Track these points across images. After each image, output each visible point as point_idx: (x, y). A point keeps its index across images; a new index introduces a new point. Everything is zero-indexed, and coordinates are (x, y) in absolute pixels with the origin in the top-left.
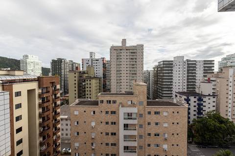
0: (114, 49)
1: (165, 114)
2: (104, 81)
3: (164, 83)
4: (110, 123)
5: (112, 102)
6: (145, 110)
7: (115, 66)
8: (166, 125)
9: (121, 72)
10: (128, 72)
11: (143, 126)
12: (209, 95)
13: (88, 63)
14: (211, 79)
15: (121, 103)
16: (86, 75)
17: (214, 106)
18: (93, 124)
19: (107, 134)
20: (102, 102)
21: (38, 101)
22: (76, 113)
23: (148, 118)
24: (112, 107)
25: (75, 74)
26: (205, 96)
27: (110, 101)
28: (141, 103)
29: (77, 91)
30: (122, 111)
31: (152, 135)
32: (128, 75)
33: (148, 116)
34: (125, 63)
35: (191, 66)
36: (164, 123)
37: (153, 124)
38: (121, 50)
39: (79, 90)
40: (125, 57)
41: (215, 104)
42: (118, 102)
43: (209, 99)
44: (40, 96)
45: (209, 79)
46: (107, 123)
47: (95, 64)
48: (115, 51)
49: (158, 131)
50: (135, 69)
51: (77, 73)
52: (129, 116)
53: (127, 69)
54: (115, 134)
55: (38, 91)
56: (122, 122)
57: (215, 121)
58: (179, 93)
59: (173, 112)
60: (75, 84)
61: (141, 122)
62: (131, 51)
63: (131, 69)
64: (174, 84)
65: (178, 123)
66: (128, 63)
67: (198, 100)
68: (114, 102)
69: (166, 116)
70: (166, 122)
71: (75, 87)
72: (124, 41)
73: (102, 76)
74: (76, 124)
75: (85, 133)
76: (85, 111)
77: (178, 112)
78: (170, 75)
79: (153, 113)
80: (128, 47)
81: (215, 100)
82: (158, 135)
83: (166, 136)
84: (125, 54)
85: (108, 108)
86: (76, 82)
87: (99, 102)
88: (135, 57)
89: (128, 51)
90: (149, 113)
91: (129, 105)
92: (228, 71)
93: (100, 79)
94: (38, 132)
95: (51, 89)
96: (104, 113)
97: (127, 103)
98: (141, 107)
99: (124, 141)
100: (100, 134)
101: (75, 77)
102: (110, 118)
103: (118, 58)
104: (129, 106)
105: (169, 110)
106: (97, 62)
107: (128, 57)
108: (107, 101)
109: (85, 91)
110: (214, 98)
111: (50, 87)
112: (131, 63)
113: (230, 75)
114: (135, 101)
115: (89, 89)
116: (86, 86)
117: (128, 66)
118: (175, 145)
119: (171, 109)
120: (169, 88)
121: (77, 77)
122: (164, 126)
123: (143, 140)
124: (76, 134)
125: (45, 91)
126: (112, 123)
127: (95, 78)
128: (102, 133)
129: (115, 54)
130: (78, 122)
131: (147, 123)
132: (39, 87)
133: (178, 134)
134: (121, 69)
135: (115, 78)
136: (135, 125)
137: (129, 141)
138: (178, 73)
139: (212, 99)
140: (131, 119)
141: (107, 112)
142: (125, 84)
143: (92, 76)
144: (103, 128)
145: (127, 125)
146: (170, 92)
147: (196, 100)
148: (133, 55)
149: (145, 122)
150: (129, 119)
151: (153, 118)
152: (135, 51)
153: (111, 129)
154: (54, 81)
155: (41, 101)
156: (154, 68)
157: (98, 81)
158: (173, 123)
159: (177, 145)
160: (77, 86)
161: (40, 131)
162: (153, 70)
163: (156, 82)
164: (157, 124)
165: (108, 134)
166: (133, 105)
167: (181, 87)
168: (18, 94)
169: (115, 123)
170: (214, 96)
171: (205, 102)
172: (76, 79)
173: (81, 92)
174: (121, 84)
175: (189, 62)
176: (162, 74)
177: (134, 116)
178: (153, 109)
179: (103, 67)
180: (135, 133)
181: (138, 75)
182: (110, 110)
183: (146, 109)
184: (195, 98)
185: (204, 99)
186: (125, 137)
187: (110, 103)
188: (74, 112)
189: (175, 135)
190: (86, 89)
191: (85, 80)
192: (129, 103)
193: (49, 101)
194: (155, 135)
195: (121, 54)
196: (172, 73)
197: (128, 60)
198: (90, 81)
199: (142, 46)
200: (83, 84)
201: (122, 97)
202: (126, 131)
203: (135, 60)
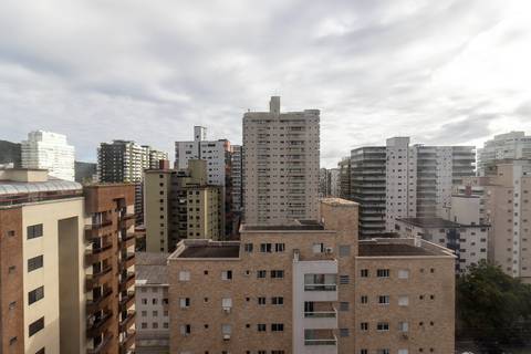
0: (251, 120)
1: (403, 275)
2: (228, 194)
3: (367, 199)
4: (269, 301)
5: (273, 248)
6: (353, 268)
7: (255, 159)
8: (404, 302)
9: (269, 173)
10: (285, 173)
11: (350, 306)
12: (473, 225)
13: (190, 153)
14: (473, 188)
15: (296, 251)
16: (188, 180)
17: (483, 250)
18: (227, 304)
19: (262, 328)
20: (250, 248)
21: (83, 248)
22: (184, 276)
23: (362, 285)
24: (274, 261)
25: (162, 177)
26: (464, 227)
27: (269, 246)
28: (344, 250)
29: (166, 217)
30: (300, 271)
31: (373, 327)
32: (285, 180)
33: (364, 281)
34: (279, 152)
35: (424, 157)
36: (400, 296)
37: (373, 301)
38: (268, 121)
39: (171, 216)
40: (279, 139)
41: (485, 245)
42: (288, 249)
43: (473, 234)
44: (89, 235)
45: (468, 188)
46: (262, 301)
47: (207, 155)
48: (254, 124)
49: (385, 318)
50: (301, 165)
51: (165, 176)
52: (319, 283)
54: (281, 327)
55: (84, 223)
56: (300, 297)
57: (493, 286)
58: (406, 221)
59: (422, 270)
60: (162, 201)
61: (346, 296)
62: (291, 124)
63: (292, 166)
64: (388, 200)
65: (432, 297)
66: (285, 152)
67: (449, 236)
68: (280, 248)
69: (404, 281)
70: (405, 296)
71: (162, 209)
72: (275, 102)
73: (224, 183)
74: (183, 304)
75: (206, 326)
76: (206, 273)
77: (432, 271)
78: (380, 178)
79: (373, 273)
80: (284, 115)
81: (485, 235)
82: (386, 327)
83: (406, 328)
84: (278, 131)
85: (265, 263)
86: (165, 197)
87: (242, 249)
88: (301, 138)
89: (285, 125)
90: (365, 273)
91: (317, 255)
92: (511, 169)
93: (218, 188)
94: (82, 328)
95: (115, 216)
96: (254, 276)
97: (311, 250)
98: (345, 259)
99: (307, 344)
100: (244, 328)
101: (162, 185)
102: (270, 288)
103: (263, 138)
104: (317, 258)
105: (410, 266)
106: (211, 149)
107: (285, 138)
108: (263, 246)
109: (186, 217)
110: (483, 230)
111: (113, 212)
112: (293, 152)
113: (514, 180)
114: (331, 246)
115: (194, 214)
116: (189, 206)
117: (285, 159)
118: (427, 350)
119: (414, 262)
120: (377, 209)
121: (165, 184)
122: (401, 304)
123: (349, 340)
124: (183, 330)
125: (100, 220)
126: (274, 301)
127: (210, 186)
128: (248, 326)
129: (255, 131)
130: (188, 301)
131: (358, 298)
132: (87, 212)
133: (432, 324)
134: (269, 166)
135: (255, 187)
136: (331, 303)
137: (318, 343)
138: (397, 174)
139: (479, 234)
140: (323, 288)
141: (261, 274)
142: (279, 200)
143: (202, 183)
144: (252, 313)
145: (311, 303)
146: (379, 219)
147: (444, 236)
148: (295, 135)
149: (354, 295)
150: (317, 289)
151: (374, 286)
152: (301, 124)
153: (270, 315)
154: (122, 196)
155: (90, 247)
156: (341, 164)
157: (216, 195)
158: (421, 297)
159: (432, 350)
160: (165, 205)
161: (88, 325)
164: (382, 300)
165: (264, 329)
166: (326, 255)
167: (404, 207)
168: (36, 231)
169: (281, 301)
170: (483, 227)
171: (464, 240)
172: (165, 189)
173: (177, 219)
174: (269, 200)
175: (422, 151)
176: (361, 178)
177: (328, 284)
178: (375, 263)
179: (226, 161)
180: (332, 324)
181: (308, 179)
182: (268, 269)
183: (357, 263)
184: (442, 231)
185: (463, 235)
186: (308, 334)
187: (269, 250)
188: (177, 275)
189: (427, 325)
190: (189, 214)
191: (185, 193)
192: (317, 249)
193: (110, 247)
194: (380, 327)
195: (269, 132)
196: (384, 175)
197: (285, 145)
198: (198, 193)
199: (317, 113)
200: (182, 201)
201: (299, 236)
202: (309, 320)
203: (300, 145)
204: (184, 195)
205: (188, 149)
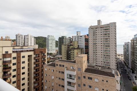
0: (91, 28)
1: (96, 80)
2: (86, 51)
7: (92, 40)
9: (96, 45)
10: (102, 45)
11: (81, 86)
13: (75, 39)
16: (72, 47)
18: (53, 77)
20: (57, 65)
22: (46, 69)
23: (83, 81)
25: (65, 46)
28: (79, 69)
29: (66, 56)
32: (102, 47)
33: (83, 79)
34: (100, 38)
36: (96, 87)
37: (87, 86)
38: (96, 28)
42: (65, 66)
44: (34, 58)
46: (60, 79)
47: (80, 39)
48: (92, 30)
50: (108, 42)
53: (102, 42)
54: (64, 87)
59: (103, 80)
61: (80, 83)
62: (105, 28)
63: (105, 42)
66: (102, 38)
68: (63, 66)
69: (97, 82)
70: (98, 88)
71: (65, 54)
72: (99, 21)
73: (84, 47)
74: (46, 75)
75: (49, 82)
76: (49, 69)
77: (107, 81)
79: (87, 78)
80: (102, 25)
84: (100, 31)
85: (60, 69)
86: (66, 51)
88: (108, 33)
89: (102, 29)
90: (85, 77)
93: (82, 49)
96: (58, 72)
97: (70, 68)
98: (79, 72)
100: (56, 84)
101: (65, 48)
103: (94, 34)
104: (71, 70)
105: (99, 78)
107: (102, 33)
108: (60, 65)
109: (70, 57)
111: (41, 54)
112: (105, 37)
114: (74, 67)
116: (71, 54)
117: (102, 40)
119: (101, 77)
121: (66, 48)
122: (96, 90)
124: (46, 81)
125: (37, 56)
126: (62, 79)
129: (92, 32)
132: (34, 54)
134: (97, 42)
141: (60, 72)
142: (100, 53)
143: (76, 48)
144: (57, 81)
148: (106, 32)
149: (82, 83)
150: (70, 78)
151: (88, 82)
152: (108, 28)
153: (61, 83)
155: (35, 61)
157: (80, 51)
160: (66, 53)
161: (34, 76)
164: (90, 87)
165: (60, 86)
168: (24, 57)
169: (64, 80)
172: (66, 49)
173: (68, 57)
174: (97, 53)
177: (73, 78)
178: (87, 75)
179: (85, 41)
181: (111, 47)
182: (61, 71)
183: (82, 74)
186: (68, 90)
190: (71, 56)
191: (70, 50)
192: (72, 68)
195: (96, 32)
197: (102, 35)
198: (73, 50)
199: (115, 23)
200: (69, 52)
201: (67, 64)
203: (108, 35)
204: (70, 51)
205: (75, 38)
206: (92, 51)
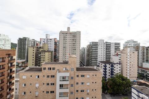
0: (62, 33)
2: (55, 54)
3: (93, 56)
4: (50, 84)
5: (52, 69)
6: (75, 75)
7: (62, 44)
8: (88, 84)
9: (66, 48)
10: (71, 48)
11: (74, 85)
12: (117, 63)
13: (44, 42)
14: (118, 54)
15: (58, 70)
16: (42, 49)
17: (120, 70)
18: (37, 85)
19: (48, 92)
20: (45, 69)
22: (24, 77)
23: (77, 80)
24: (52, 72)
25: (34, 48)
26: (115, 64)
27: (51, 68)
28: (72, 69)
29: (34, 60)
30: (59, 76)
31: (80, 91)
32: (70, 50)
33: (77, 78)
34: (69, 42)
35: (108, 46)
36: (87, 82)
37: (80, 84)
38: (66, 34)
39: (36, 59)
40: (69, 39)
41: (120, 69)
42: (56, 69)
43: (117, 66)
45: (117, 53)
46: (48, 84)
47: (49, 42)
48: (62, 34)
49: (83, 89)
50: (75, 46)
51: (35, 48)
52: (64, 78)
53: (71, 46)
54: (53, 92)
56: (58, 83)
57: (120, 80)
58: (101, 62)
59: (93, 75)
60: (33, 55)
61: (72, 83)
62: (73, 35)
63: (73, 46)
64: (98, 56)
65: (96, 83)
66: (71, 42)
67: (111, 66)
68: (54, 69)
69: (88, 78)
70: (89, 82)
71: (33, 58)
72: (69, 28)
73: (54, 50)
74: (23, 85)
75: (31, 92)
76: (31, 76)
77: (96, 75)
78: (96, 50)
79: (80, 76)
80: (71, 32)
81: (120, 66)
82: (83, 91)
83: (88, 91)
84: (69, 37)
85: (49, 73)
86: (34, 54)
87: (43, 69)
88: (75, 39)
89: (71, 35)
90: (78, 76)
91: (64, 71)
92: (127, 49)
93: (52, 52)
96: (46, 77)
98: (72, 72)
99: (60, 96)
101: (33, 50)
102: (50, 80)
103: (65, 39)
104: (64, 72)
105: (90, 74)
106: (50, 41)
107: (71, 39)
108: (49, 68)
109: (40, 60)
110: (120, 65)
112: (73, 42)
113: (128, 52)
114: (68, 68)
115: (43, 59)
116: (41, 57)
117: (71, 44)
118: (94, 97)
120: (95, 59)
121: (35, 50)
122: (87, 84)
123: (73, 95)
124: (23, 94)
125: (1, 60)
126: (51, 84)
127: (48, 51)
128: (43, 92)
129: (63, 36)
130: (25, 84)
131: (76, 83)
133: (96, 90)
134: (66, 46)
135: (62, 52)
136: (68, 84)
137: (63, 96)
138: (101, 49)
140: (65, 80)
141: (48, 76)
143: (46, 50)
145: (62, 85)
146: (96, 61)
151: (80, 80)
152: (75, 35)
153: (50, 88)
154: (10, 53)
156: (87, 46)
157: (51, 54)
158: (93, 83)
159: (95, 97)
160: (34, 56)
162: (87, 47)
163: (88, 55)
164: (82, 83)
165: (48, 93)
166: (67, 70)
167: (102, 58)
169: (53, 84)
170: (120, 63)
171: (115, 67)
172: (34, 52)
173: (38, 61)
174: (66, 56)
175: (107, 44)
176: (91, 50)
177: (66, 79)
178: (80, 73)
179: (55, 44)
180: (67, 91)
181: (77, 50)
182: (50, 75)
183: (76, 73)
184: (109, 65)
185: (115, 66)
186: (60, 94)
187: (51, 69)
189: (94, 90)
190: (41, 59)
191: (40, 53)
192: (64, 69)
194: (81, 91)
195: (66, 37)
196: (97, 50)
197: (71, 41)
198: (44, 53)
199: (80, 32)
200: (39, 55)
202: (61, 89)
203: (75, 41)
204: (40, 54)
205: (44, 40)
206: (62, 54)
